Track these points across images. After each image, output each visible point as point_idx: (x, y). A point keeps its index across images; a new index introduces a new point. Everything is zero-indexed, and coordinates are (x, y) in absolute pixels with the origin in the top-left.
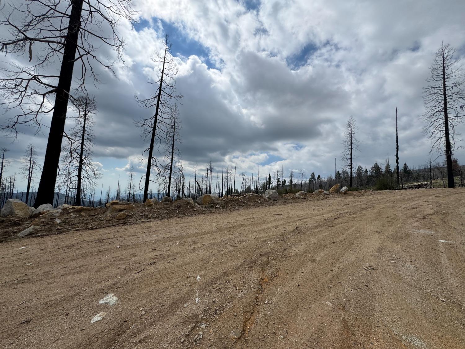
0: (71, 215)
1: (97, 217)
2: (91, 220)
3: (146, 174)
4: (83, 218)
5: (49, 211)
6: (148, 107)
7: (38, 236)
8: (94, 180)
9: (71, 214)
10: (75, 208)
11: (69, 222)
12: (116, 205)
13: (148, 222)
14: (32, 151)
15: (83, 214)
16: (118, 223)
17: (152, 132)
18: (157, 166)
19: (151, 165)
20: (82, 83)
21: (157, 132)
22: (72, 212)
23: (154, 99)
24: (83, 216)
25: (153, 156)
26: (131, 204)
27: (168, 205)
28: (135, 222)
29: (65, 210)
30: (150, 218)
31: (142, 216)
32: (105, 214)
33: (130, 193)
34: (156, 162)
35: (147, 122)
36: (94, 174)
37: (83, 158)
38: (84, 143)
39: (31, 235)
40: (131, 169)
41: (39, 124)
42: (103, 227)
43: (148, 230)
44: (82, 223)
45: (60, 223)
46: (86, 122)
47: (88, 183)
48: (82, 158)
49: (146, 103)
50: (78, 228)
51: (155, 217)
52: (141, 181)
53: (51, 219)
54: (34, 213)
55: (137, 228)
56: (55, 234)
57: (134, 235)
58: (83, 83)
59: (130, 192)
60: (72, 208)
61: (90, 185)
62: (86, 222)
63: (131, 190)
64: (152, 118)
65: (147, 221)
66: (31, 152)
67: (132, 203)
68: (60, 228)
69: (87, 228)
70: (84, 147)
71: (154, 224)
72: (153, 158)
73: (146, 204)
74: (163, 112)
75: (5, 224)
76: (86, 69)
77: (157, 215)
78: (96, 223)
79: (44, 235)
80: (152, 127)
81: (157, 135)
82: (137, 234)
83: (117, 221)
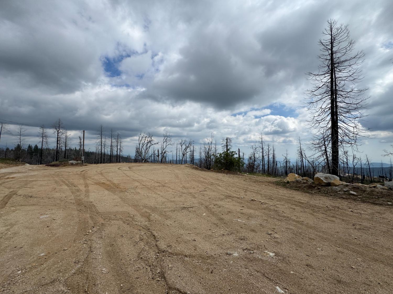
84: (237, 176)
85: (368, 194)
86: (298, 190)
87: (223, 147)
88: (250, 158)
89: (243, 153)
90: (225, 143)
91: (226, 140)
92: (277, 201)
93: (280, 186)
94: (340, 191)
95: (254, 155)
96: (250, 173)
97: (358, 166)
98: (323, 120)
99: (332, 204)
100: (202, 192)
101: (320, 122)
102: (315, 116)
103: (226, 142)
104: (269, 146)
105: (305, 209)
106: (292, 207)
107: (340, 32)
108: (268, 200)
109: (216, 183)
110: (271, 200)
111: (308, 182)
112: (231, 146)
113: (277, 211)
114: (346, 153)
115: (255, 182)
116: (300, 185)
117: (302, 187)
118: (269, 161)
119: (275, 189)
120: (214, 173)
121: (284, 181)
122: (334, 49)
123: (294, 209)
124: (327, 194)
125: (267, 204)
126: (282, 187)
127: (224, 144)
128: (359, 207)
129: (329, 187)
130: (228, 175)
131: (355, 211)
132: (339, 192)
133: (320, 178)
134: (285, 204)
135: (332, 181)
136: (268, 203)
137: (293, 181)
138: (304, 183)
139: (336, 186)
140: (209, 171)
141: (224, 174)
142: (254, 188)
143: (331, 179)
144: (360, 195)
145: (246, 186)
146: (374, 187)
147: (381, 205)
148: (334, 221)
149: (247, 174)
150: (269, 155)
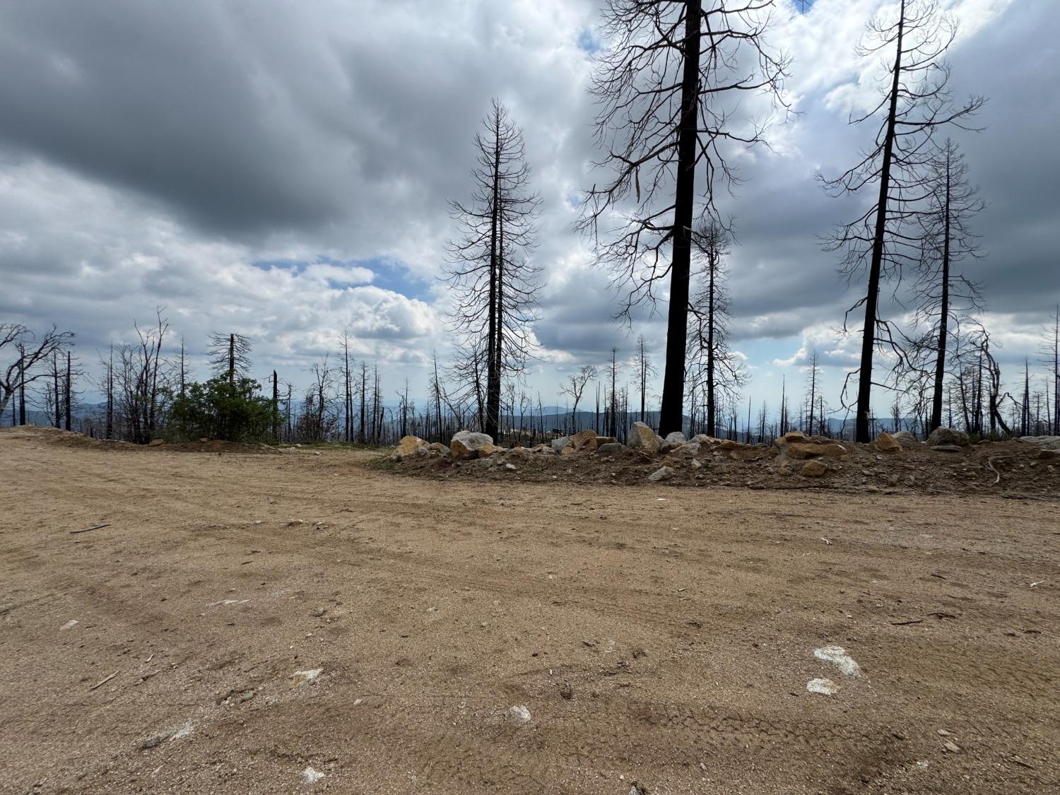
0: (715, 456)
1: (760, 465)
2: (750, 468)
3: (860, 367)
4: (735, 463)
5: (681, 444)
6: (856, 189)
7: (673, 485)
8: (736, 389)
9: (715, 453)
10: (718, 443)
11: (714, 467)
12: (798, 444)
13: (890, 493)
14: (644, 346)
15: (733, 454)
16: (807, 484)
17: (871, 251)
18: (892, 343)
19: (875, 341)
20: (708, 200)
21: (889, 246)
22: (716, 449)
23: (871, 160)
24: (735, 460)
25: (877, 318)
26: (833, 442)
27: (956, 455)
28: (850, 489)
29: (703, 443)
30: (893, 485)
31: (867, 475)
32: (776, 459)
33: (812, 417)
34: (889, 331)
35: (855, 230)
36: (735, 376)
37: (714, 347)
38: (714, 317)
39: (664, 480)
40: (811, 359)
41: (654, 299)
42: (776, 489)
43: (899, 515)
44: (735, 472)
45: (700, 468)
46: (714, 275)
47: (725, 395)
48: (712, 346)
49: (847, 182)
50: (729, 482)
51: (911, 483)
52: (845, 387)
53: (686, 458)
54: (663, 446)
55: (862, 506)
56: (694, 486)
57: (857, 522)
58: (711, 199)
59: (812, 413)
60: (715, 442)
61: (728, 399)
62: (740, 471)
63: (814, 409)
64: (870, 213)
65: (887, 490)
66: (642, 349)
67: (838, 441)
68: (701, 476)
69: (744, 485)
70: (714, 325)
71: (912, 502)
72: (878, 322)
73: (876, 446)
74: (903, 184)
75: (635, 459)
76: (713, 170)
77: (916, 479)
78: (761, 477)
79: (680, 485)
80: (869, 240)
81: (888, 257)
82: (868, 521)
83: (804, 478)
84: (259, 455)
85: (530, 465)
86: (418, 475)
87: (214, 366)
88: (310, 400)
89: (290, 386)
90: (224, 350)
91: (229, 343)
92: (362, 513)
93: (381, 471)
94: (491, 466)
95: (321, 392)
96: (308, 443)
97: (527, 414)
98: (476, 316)
99: (475, 497)
100: (80, 537)
101: (471, 321)
102: (463, 305)
103: (229, 347)
104: (365, 368)
105: (422, 519)
106: (394, 521)
107: (512, 138)
108: (339, 515)
109: (164, 491)
110: (346, 513)
111: (439, 454)
112: (247, 361)
113: (356, 541)
114: (511, 388)
115: (312, 469)
116: (423, 463)
117: (427, 467)
118: (365, 407)
119: (363, 481)
120: (164, 453)
121: (392, 456)
122: (501, 168)
123: (398, 525)
124: (471, 476)
125: (334, 525)
126: (385, 473)
127: (220, 355)
128: (514, 493)
129: (476, 460)
130: (226, 456)
131: (508, 502)
132: (490, 469)
133: (461, 444)
134: (380, 517)
135: (481, 447)
136: (335, 523)
137: (409, 456)
138: (432, 457)
139: (486, 456)
140: (141, 449)
141: (207, 455)
142: (305, 486)
143: (479, 443)
144: (521, 469)
145: (279, 485)
146: (540, 451)
147: (544, 482)
148: (470, 534)
149: (297, 447)
150: (365, 392)
